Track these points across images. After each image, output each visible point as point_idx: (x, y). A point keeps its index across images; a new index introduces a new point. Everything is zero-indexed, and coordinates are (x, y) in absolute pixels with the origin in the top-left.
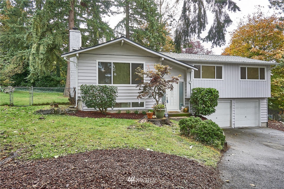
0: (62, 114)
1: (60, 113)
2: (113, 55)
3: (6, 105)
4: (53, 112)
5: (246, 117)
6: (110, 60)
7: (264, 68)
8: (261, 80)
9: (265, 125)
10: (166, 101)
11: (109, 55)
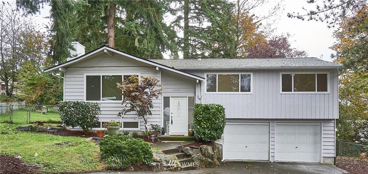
0: (39, 132)
1: (37, 131)
2: (103, 67)
3: (6, 123)
4: (30, 129)
5: (297, 147)
6: (100, 73)
7: (326, 75)
8: (320, 93)
9: (331, 161)
10: (170, 122)
11: (98, 67)
